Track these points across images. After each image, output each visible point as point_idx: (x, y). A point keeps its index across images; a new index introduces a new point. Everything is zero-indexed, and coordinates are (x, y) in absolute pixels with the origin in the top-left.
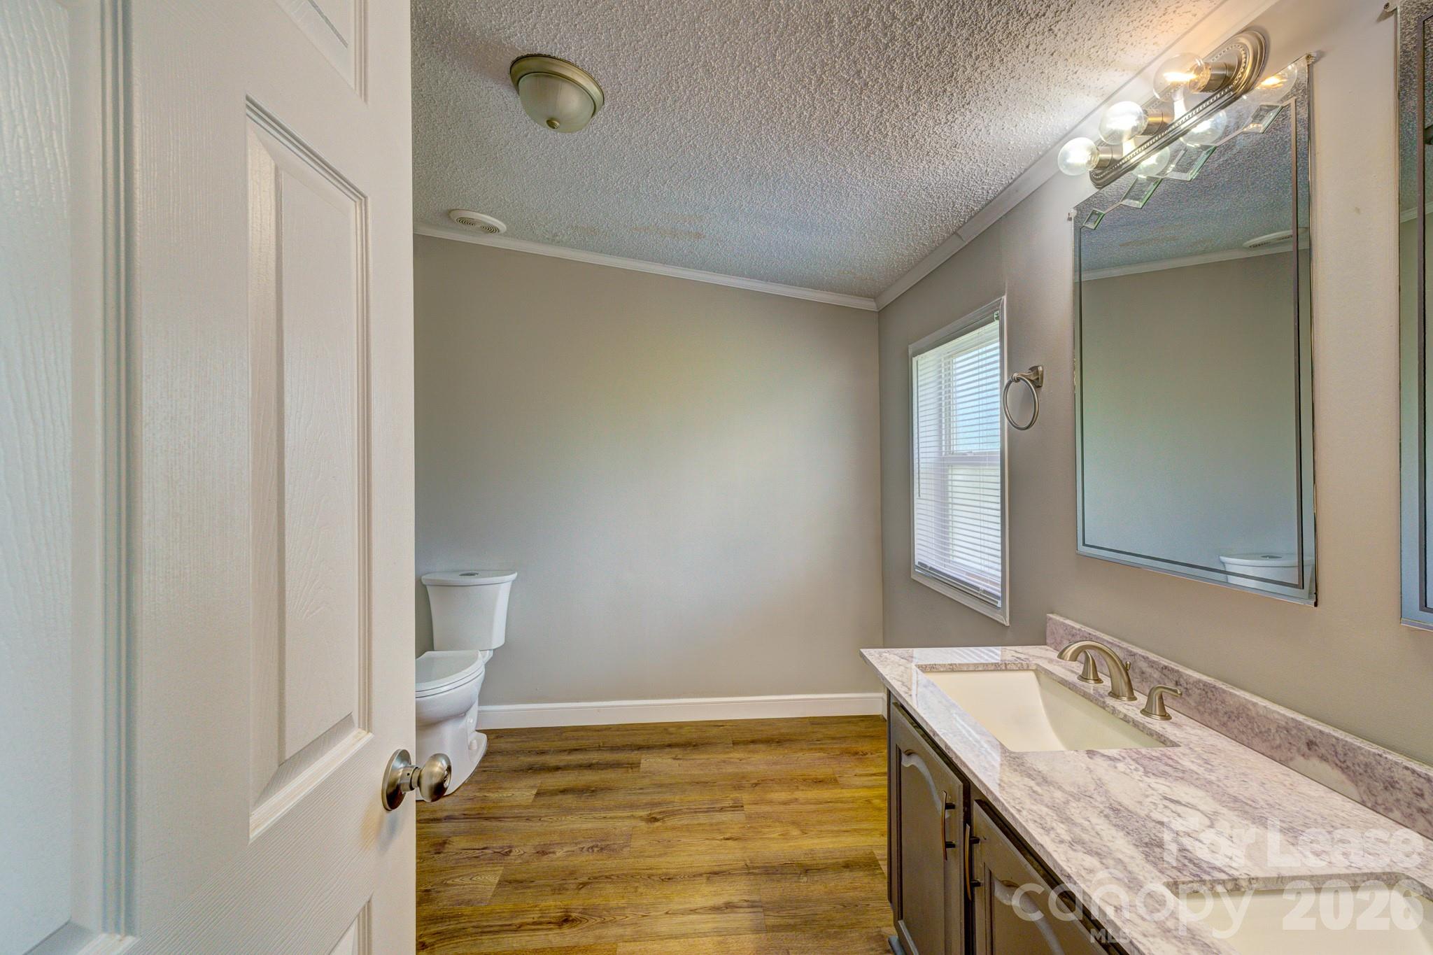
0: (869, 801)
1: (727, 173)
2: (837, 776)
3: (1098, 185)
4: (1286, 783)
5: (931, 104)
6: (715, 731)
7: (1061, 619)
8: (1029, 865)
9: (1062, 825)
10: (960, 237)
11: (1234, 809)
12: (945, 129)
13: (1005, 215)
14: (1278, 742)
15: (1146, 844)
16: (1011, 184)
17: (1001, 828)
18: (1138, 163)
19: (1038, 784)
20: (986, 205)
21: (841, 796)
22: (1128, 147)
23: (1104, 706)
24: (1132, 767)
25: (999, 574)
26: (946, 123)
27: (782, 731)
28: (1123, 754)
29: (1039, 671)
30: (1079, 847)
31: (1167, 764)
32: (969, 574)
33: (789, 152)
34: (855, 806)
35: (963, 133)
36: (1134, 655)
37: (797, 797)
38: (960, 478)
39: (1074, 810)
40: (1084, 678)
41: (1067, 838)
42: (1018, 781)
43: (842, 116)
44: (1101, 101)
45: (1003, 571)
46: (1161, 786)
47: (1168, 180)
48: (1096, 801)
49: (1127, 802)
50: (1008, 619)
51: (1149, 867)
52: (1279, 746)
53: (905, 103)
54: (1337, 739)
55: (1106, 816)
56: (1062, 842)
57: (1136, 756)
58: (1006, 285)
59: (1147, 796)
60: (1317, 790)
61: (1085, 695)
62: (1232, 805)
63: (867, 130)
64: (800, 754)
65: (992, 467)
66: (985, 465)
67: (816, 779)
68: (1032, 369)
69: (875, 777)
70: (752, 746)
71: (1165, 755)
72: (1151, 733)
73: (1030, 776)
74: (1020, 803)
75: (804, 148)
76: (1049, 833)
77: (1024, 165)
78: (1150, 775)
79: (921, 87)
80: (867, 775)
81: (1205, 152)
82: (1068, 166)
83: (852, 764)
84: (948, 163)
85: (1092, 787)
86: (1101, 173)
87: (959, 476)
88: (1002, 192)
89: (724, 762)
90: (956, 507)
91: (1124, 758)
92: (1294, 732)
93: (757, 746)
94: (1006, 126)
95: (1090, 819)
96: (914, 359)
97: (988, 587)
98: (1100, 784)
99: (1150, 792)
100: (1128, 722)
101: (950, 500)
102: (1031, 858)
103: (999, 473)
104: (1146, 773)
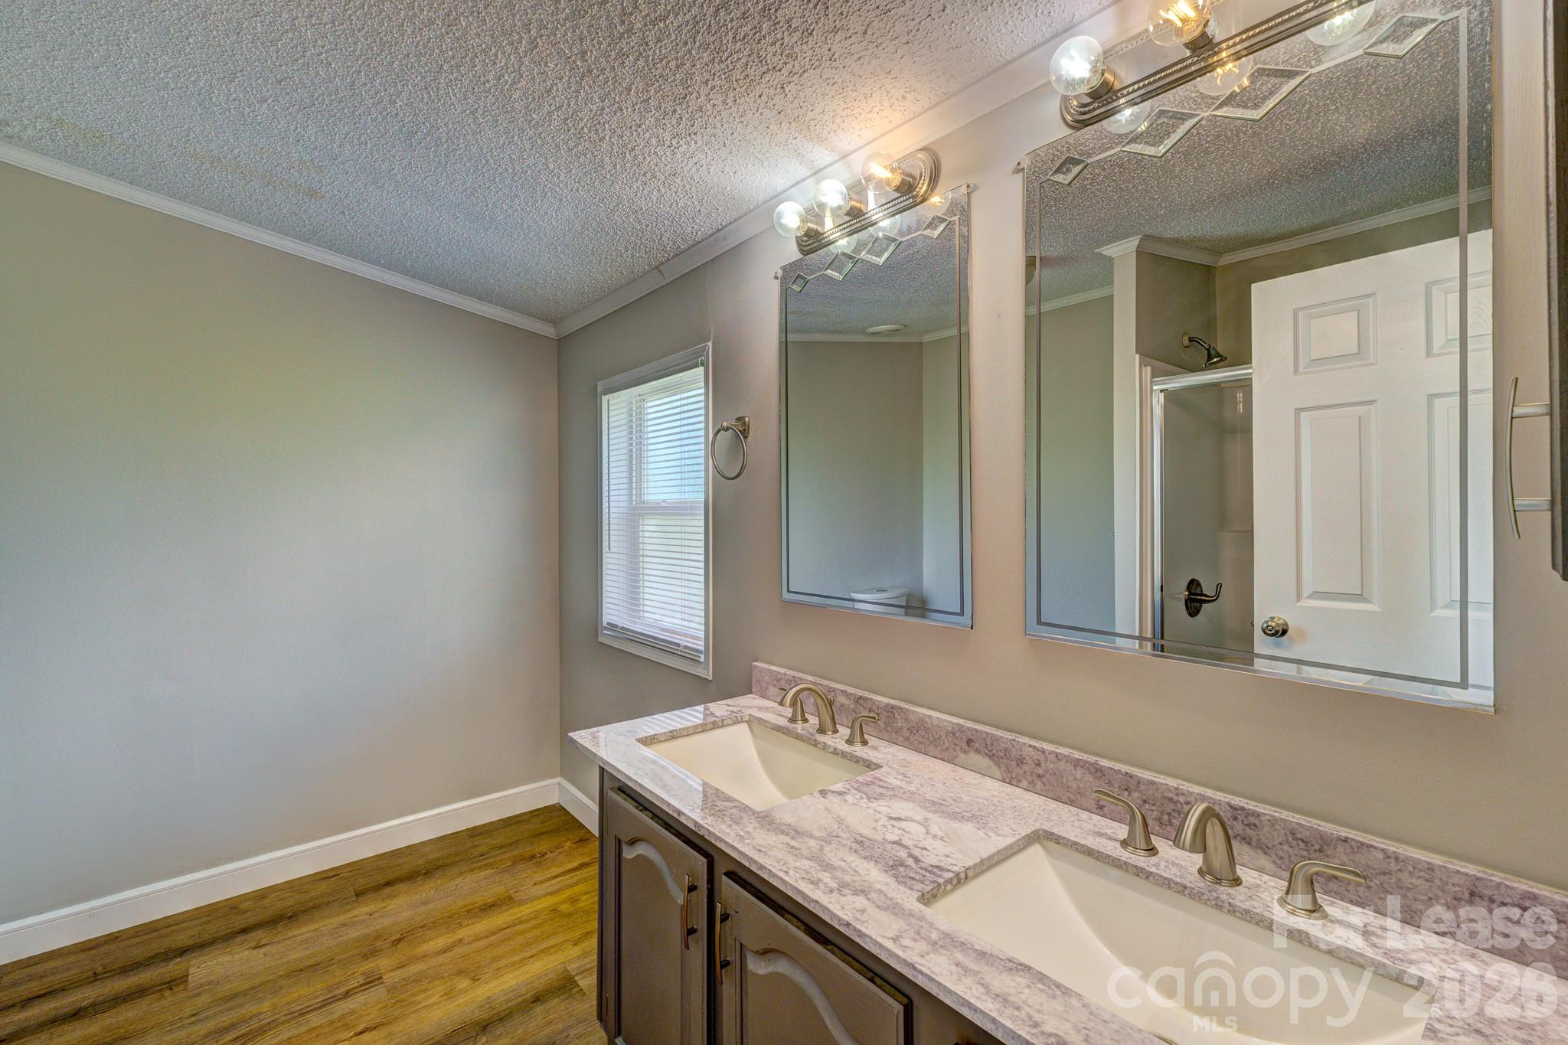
0: (555, 910)
1: (377, 118)
2: (511, 892)
3: (802, 250)
4: (957, 778)
5: (657, 120)
6: (324, 886)
7: (767, 666)
8: (789, 924)
9: (827, 874)
10: (661, 273)
11: (935, 812)
12: (668, 153)
13: (712, 260)
14: (947, 745)
15: (892, 866)
16: (720, 230)
17: (754, 895)
18: (836, 241)
19: (793, 838)
20: (694, 245)
21: (519, 915)
22: (829, 224)
23: (816, 744)
24: (858, 797)
25: (702, 627)
26: (669, 147)
27: (430, 857)
28: (847, 786)
29: (751, 721)
30: (845, 891)
31: (881, 787)
32: (663, 630)
33: (476, 119)
34: (538, 921)
35: (684, 163)
36: (834, 690)
37: (461, 937)
38: (652, 528)
39: (832, 854)
40: (793, 720)
41: (834, 885)
42: (775, 841)
43: (554, 98)
44: (809, 173)
45: (706, 624)
46: (883, 807)
47: (863, 260)
48: (843, 839)
49: (866, 832)
50: (711, 673)
51: (902, 888)
52: (947, 748)
53: (630, 109)
54: (987, 733)
55: (856, 851)
56: (831, 891)
57: (856, 785)
58: (712, 331)
59: (877, 821)
60: (972, 778)
61: (799, 737)
62: (933, 809)
63: (581, 125)
64: (459, 880)
65: (692, 517)
66: (686, 515)
67: (485, 904)
68: (739, 419)
69: (559, 879)
70: (387, 891)
71: (875, 778)
72: (857, 760)
73: (783, 832)
74: (784, 864)
75: (497, 121)
76: (818, 886)
77: (735, 215)
78: (872, 800)
79: (650, 98)
80: (549, 879)
81: (893, 244)
82: (781, 225)
83: (529, 871)
84: (663, 191)
85: (836, 826)
86: (807, 241)
87: (650, 526)
88: (710, 236)
89: (344, 925)
90: (647, 559)
91: (849, 790)
92: (958, 735)
93: (396, 887)
94: (727, 170)
95: (845, 859)
96: (605, 399)
97: (688, 642)
98: (840, 821)
99: (878, 816)
100: (837, 754)
101: (641, 552)
102: (789, 916)
103: (702, 523)
104: (869, 798)
